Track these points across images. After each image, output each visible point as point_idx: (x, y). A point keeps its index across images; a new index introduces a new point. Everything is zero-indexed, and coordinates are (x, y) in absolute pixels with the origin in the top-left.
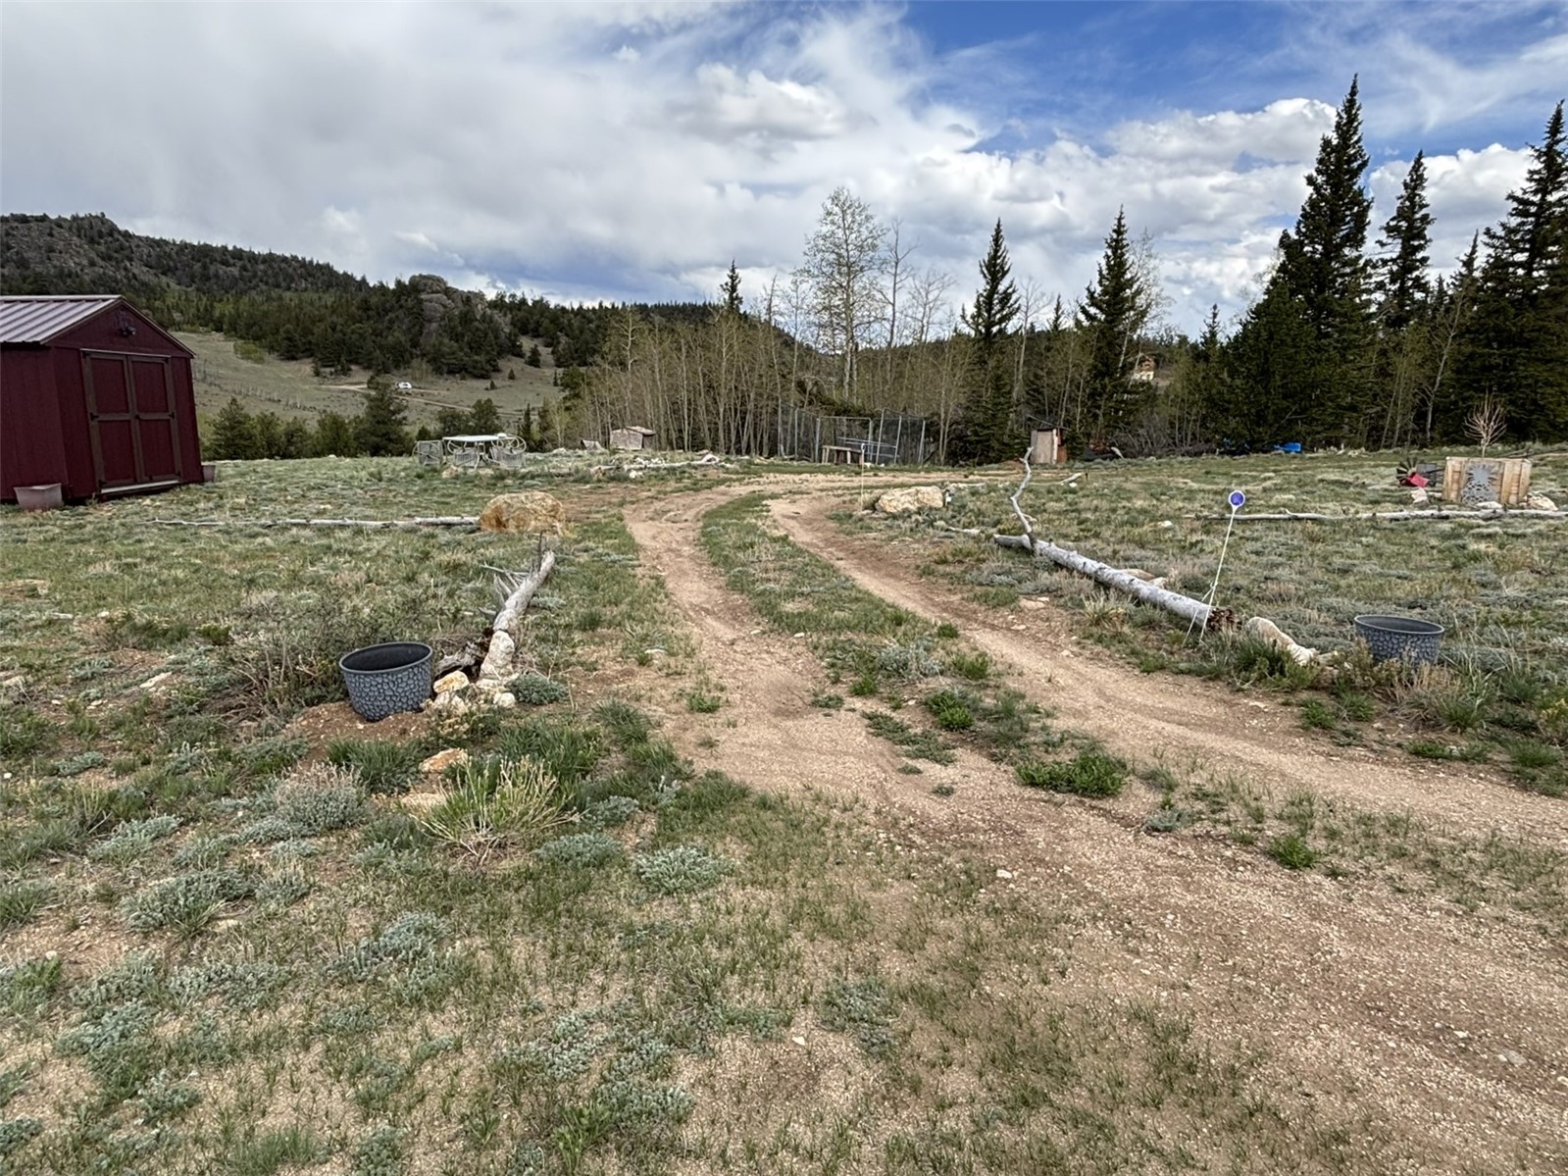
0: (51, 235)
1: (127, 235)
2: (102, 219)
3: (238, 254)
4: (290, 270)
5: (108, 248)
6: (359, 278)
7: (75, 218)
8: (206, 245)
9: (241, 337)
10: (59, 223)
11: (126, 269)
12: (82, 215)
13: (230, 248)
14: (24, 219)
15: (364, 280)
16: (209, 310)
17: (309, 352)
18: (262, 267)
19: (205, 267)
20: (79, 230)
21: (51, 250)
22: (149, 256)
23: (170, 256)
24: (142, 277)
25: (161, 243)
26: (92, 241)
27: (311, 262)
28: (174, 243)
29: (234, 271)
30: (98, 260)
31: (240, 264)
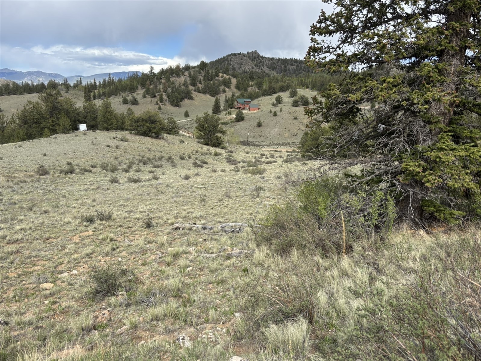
0: (242, 59)
1: (262, 57)
2: (256, 52)
3: (296, 61)
5: (257, 63)
7: (248, 53)
8: (286, 59)
10: (244, 55)
11: (262, 69)
12: (250, 52)
13: (293, 59)
14: (235, 55)
19: (285, 67)
20: (249, 57)
21: (242, 64)
22: (269, 64)
23: (275, 63)
24: (267, 72)
25: (272, 59)
26: (252, 60)
28: (276, 59)
29: (295, 67)
30: (254, 66)
31: (296, 64)
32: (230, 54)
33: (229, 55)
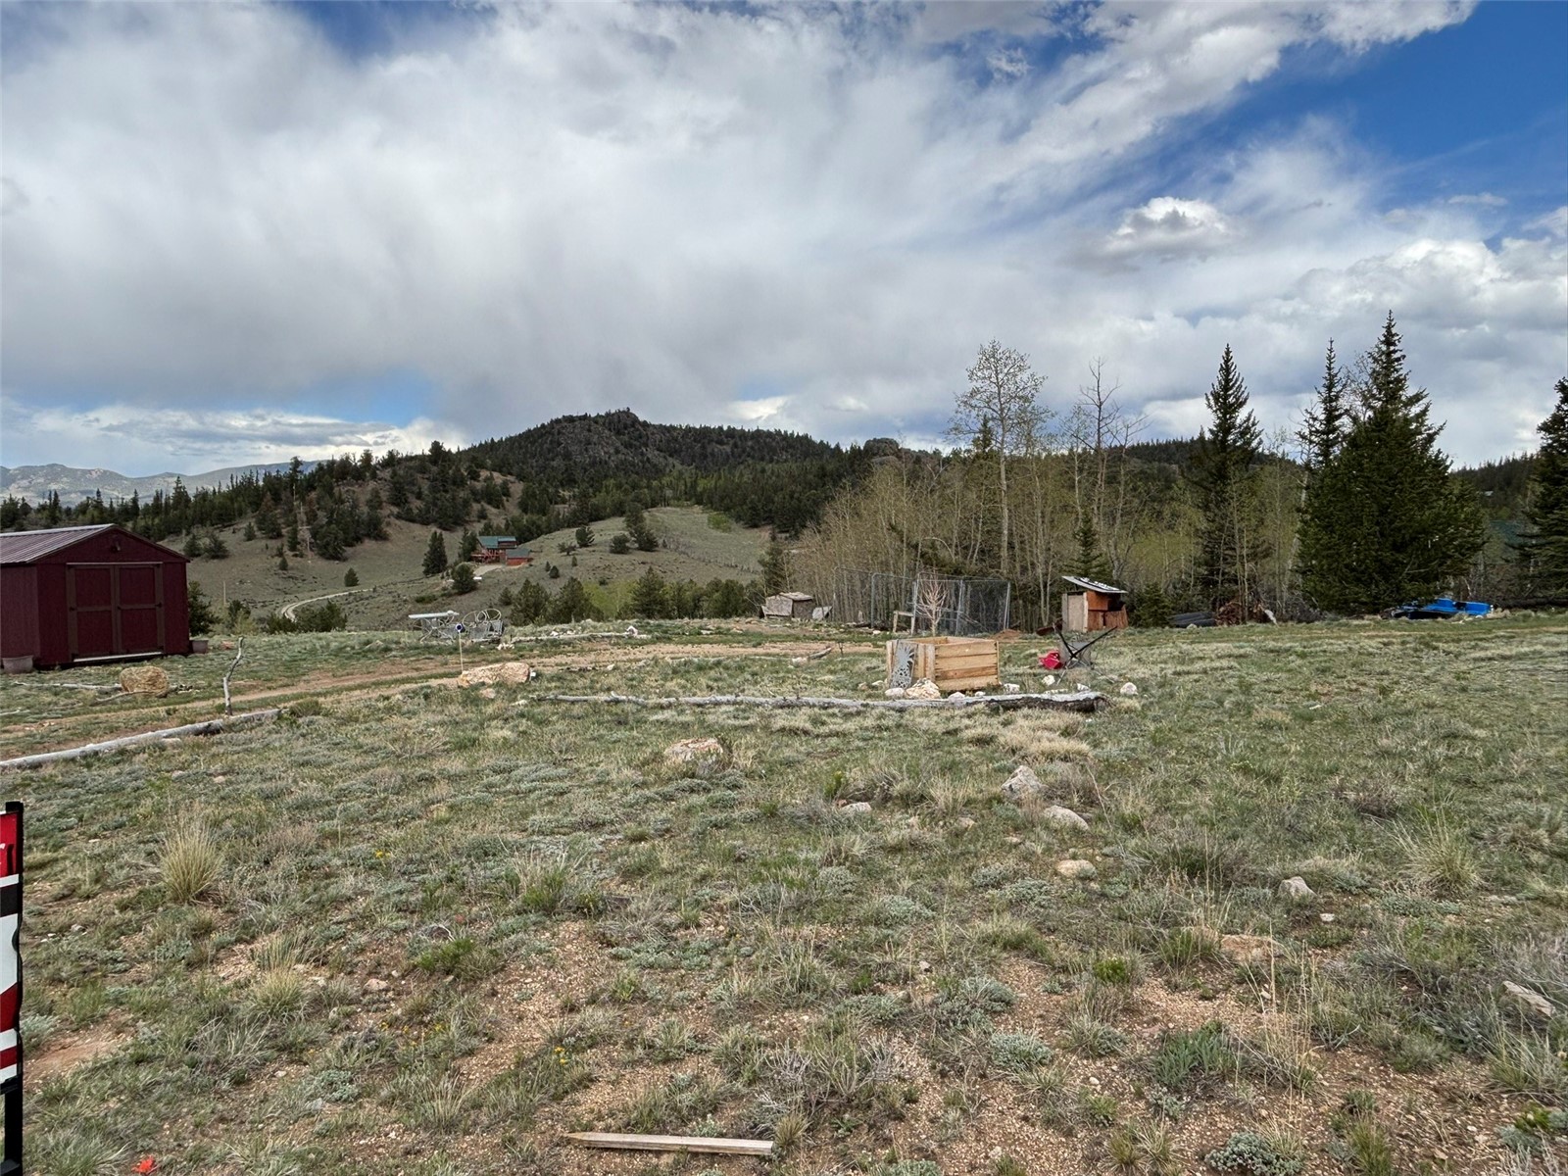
0: (589, 431)
1: (645, 424)
2: (627, 413)
3: (732, 432)
4: (774, 444)
5: (630, 438)
6: (833, 446)
7: (608, 415)
8: (706, 428)
9: (716, 509)
10: (597, 420)
11: (642, 454)
12: (613, 411)
13: (725, 428)
14: (570, 419)
15: (838, 446)
16: (694, 485)
17: (769, 519)
18: (750, 443)
19: (703, 447)
20: (609, 424)
21: (588, 443)
22: (661, 441)
23: (676, 440)
24: (654, 460)
25: (670, 429)
26: (618, 433)
27: (792, 434)
28: (681, 429)
29: (728, 448)
30: (622, 448)
31: (732, 442)
32: (560, 417)
33: (558, 421)
